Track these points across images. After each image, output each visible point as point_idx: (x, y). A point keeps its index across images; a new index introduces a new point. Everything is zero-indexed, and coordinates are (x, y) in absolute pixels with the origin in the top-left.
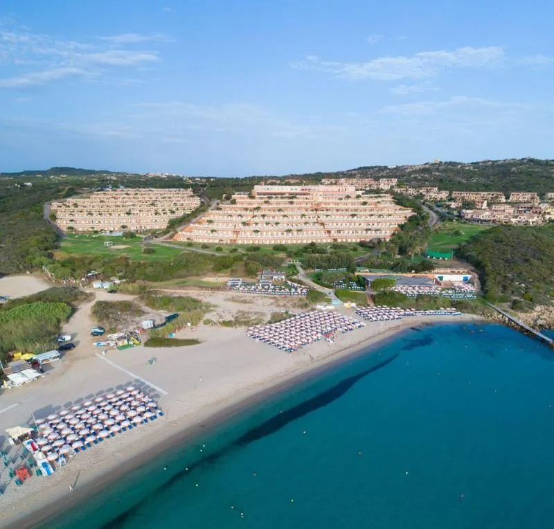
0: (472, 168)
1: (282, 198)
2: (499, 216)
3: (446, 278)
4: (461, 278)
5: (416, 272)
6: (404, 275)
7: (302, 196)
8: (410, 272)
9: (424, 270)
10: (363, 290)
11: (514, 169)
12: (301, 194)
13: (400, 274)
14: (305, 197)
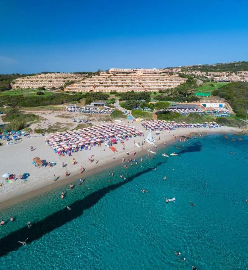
0: (216, 66)
1: (123, 74)
2: (234, 79)
3: (208, 105)
4: (217, 105)
5: (188, 102)
6: (181, 103)
7: (133, 73)
8: (184, 102)
9: (193, 101)
10: (151, 111)
11: (236, 65)
12: (132, 72)
13: (177, 103)
14: (134, 73)
